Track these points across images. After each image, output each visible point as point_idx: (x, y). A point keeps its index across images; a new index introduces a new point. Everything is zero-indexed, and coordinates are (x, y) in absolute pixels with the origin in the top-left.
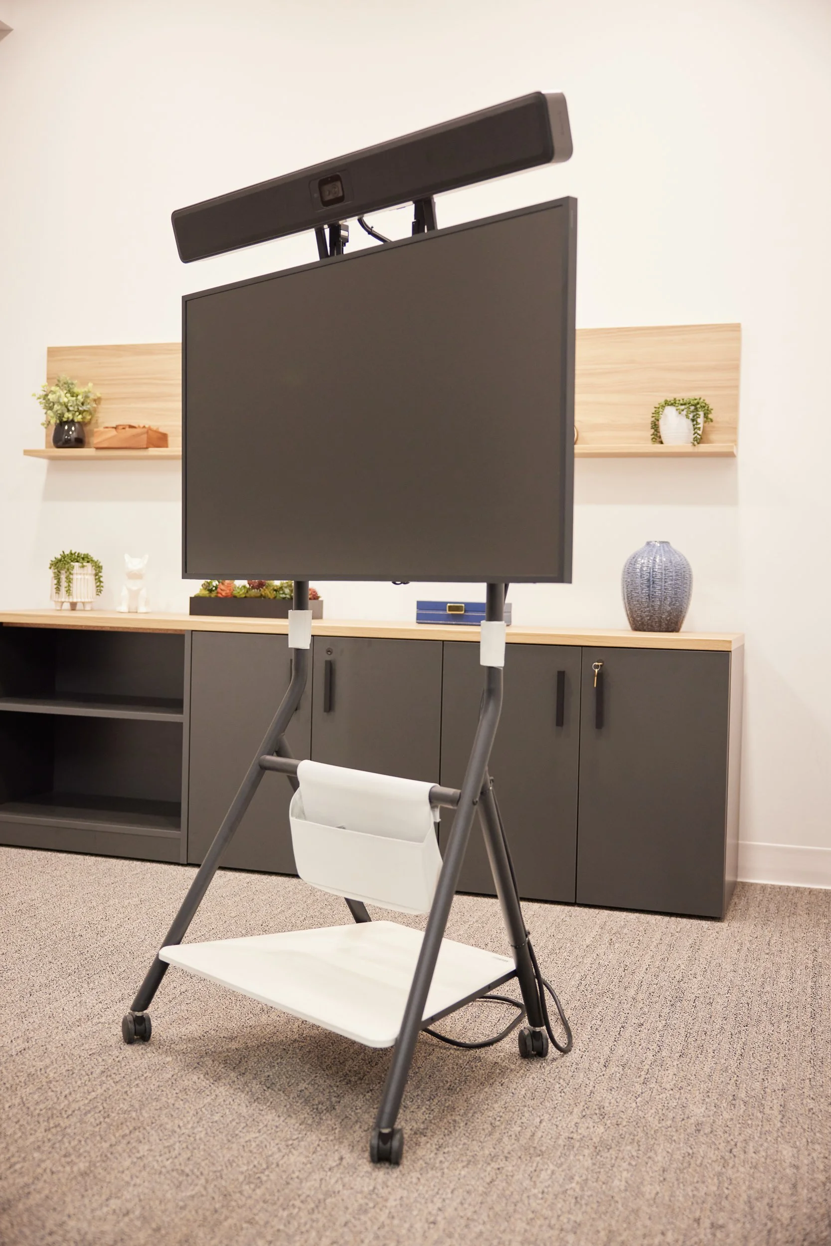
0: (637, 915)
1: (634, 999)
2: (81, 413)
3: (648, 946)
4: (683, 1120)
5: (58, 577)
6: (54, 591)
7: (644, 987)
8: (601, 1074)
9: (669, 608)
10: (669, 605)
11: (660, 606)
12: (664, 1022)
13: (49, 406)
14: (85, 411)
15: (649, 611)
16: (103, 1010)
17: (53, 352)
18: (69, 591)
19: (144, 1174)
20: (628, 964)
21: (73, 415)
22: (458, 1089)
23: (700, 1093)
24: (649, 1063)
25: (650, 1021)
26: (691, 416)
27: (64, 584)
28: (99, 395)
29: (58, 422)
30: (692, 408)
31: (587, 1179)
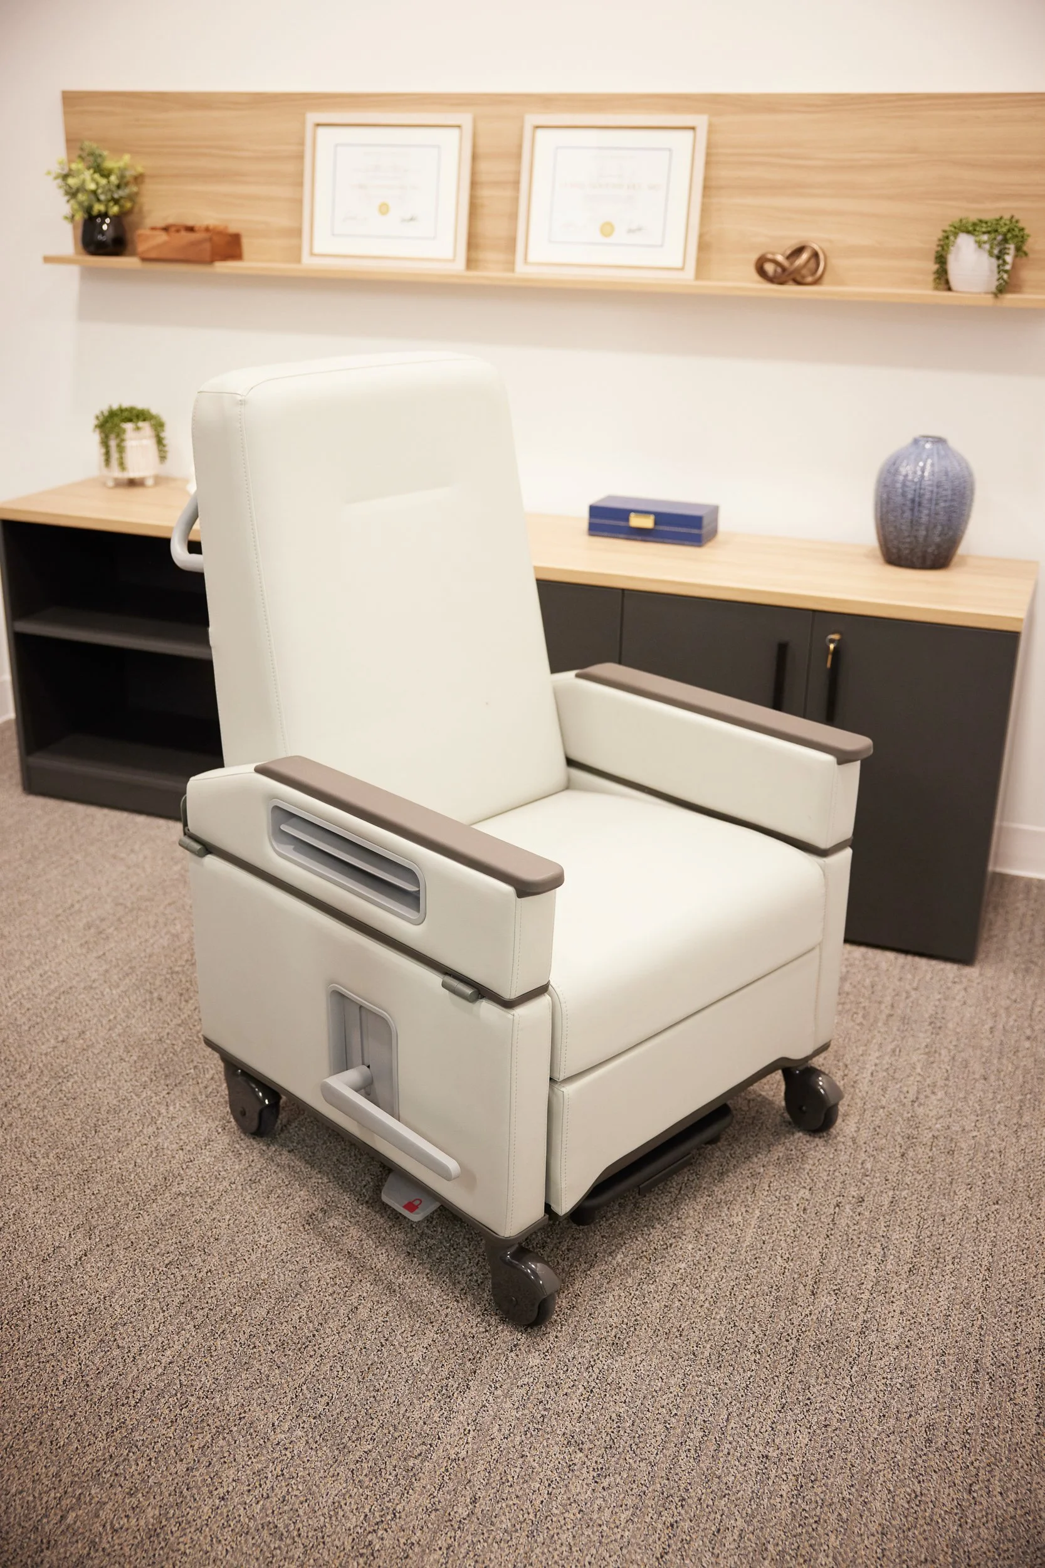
0: (862, 950)
1: (854, 1140)
2: (116, 202)
3: (876, 1020)
4: (911, 1416)
5: (105, 443)
6: (103, 463)
7: (868, 1114)
8: (808, 1312)
9: (937, 539)
10: (940, 536)
11: (926, 536)
12: (891, 1193)
13: (72, 193)
14: (121, 198)
15: (910, 543)
16: (184, 1167)
17: (71, 100)
18: (122, 465)
19: (227, 1534)
20: (848, 1062)
21: (107, 206)
22: (625, 1346)
23: (933, 1356)
24: (869, 1287)
25: (873, 1192)
26: (996, 252)
27: (115, 455)
28: (140, 169)
29: (86, 216)
30: (1000, 238)
31: (784, 1551)
